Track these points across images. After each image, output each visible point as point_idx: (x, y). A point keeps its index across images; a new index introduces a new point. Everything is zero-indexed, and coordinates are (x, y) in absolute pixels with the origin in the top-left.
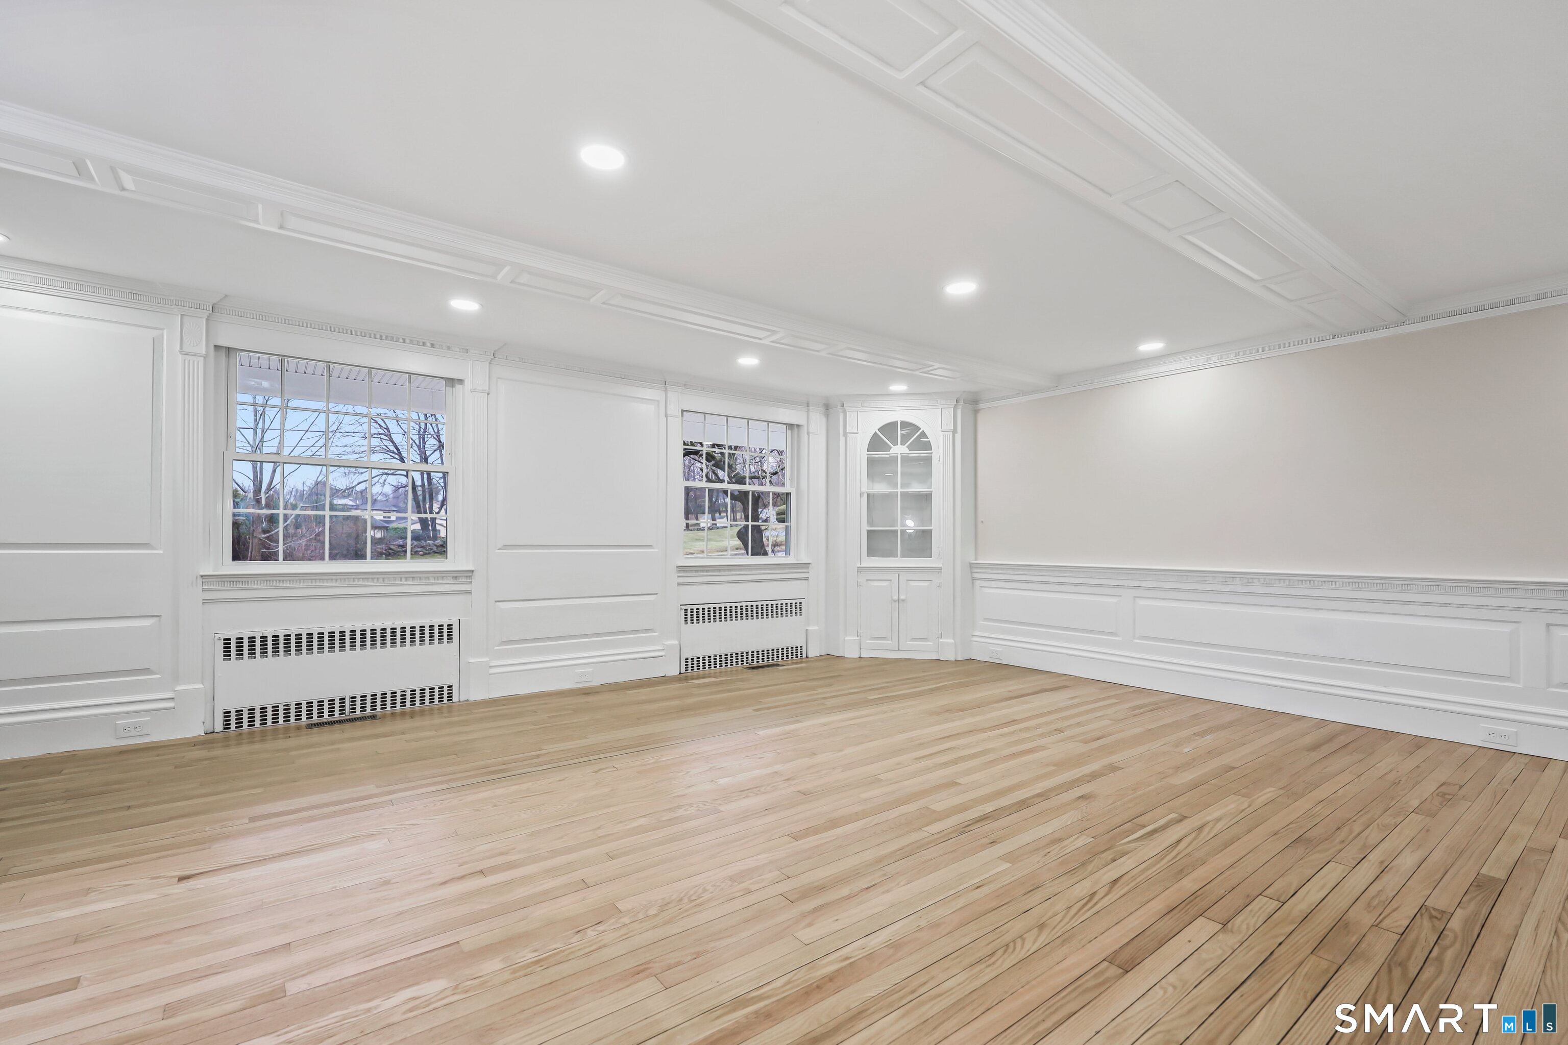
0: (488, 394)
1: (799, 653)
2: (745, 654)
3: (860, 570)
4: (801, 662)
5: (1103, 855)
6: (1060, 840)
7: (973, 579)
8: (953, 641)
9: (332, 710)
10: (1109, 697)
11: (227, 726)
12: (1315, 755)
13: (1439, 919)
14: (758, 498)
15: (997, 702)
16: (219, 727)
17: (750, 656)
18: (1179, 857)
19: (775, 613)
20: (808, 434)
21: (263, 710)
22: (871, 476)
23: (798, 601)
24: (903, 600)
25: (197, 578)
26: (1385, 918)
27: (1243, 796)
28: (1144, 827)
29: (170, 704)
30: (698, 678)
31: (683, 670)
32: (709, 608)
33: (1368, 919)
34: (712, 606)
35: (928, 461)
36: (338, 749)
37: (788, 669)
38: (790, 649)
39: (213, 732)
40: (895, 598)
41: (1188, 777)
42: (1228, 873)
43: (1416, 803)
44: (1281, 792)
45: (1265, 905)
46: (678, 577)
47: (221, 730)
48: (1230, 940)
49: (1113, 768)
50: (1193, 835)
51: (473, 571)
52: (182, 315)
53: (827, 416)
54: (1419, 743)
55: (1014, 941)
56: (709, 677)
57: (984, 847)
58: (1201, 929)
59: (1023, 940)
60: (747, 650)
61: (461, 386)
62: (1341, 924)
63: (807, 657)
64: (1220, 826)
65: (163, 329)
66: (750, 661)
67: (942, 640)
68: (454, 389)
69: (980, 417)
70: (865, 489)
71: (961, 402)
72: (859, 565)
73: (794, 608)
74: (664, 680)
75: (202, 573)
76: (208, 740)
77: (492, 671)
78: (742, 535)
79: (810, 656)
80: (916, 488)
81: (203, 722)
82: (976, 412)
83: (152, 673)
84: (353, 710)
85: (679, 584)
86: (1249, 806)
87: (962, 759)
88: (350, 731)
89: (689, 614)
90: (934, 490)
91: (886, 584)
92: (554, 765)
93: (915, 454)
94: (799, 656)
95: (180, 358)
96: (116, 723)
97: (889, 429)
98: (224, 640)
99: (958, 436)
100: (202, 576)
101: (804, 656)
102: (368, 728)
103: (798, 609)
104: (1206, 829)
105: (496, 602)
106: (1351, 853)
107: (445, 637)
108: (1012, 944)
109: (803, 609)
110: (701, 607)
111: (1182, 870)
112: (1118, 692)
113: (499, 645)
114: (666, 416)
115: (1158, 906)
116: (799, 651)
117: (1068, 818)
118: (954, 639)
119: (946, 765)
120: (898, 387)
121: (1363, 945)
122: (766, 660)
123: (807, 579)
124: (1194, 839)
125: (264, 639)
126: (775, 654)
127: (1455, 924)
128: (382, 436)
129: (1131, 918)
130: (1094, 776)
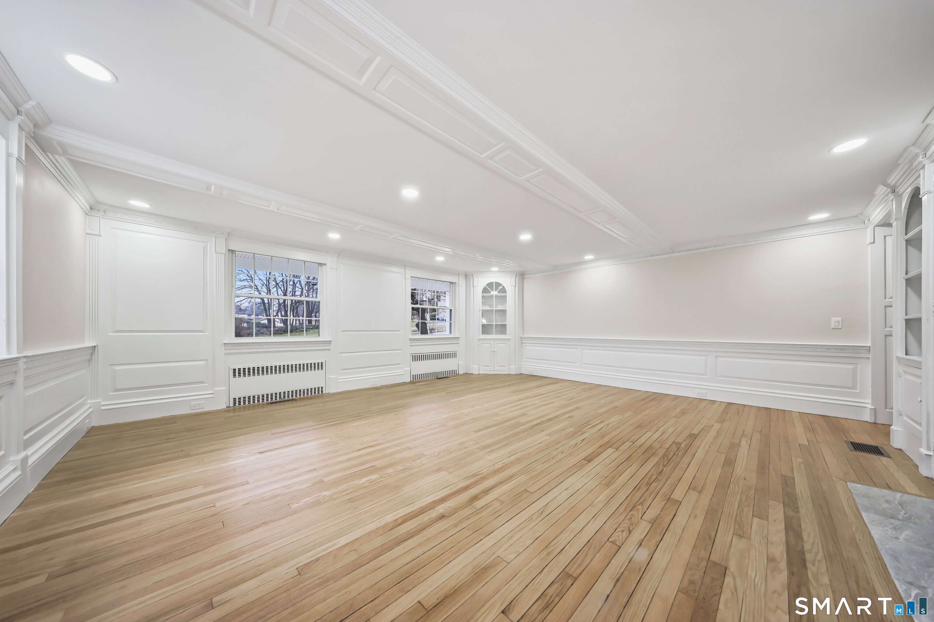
0: (336, 270)
1: (455, 373)
2: (435, 373)
3: (479, 340)
4: (456, 376)
5: (579, 433)
6: (564, 429)
7: (522, 343)
8: (514, 367)
9: (276, 397)
10: (574, 386)
11: (235, 404)
12: (643, 402)
13: (678, 445)
14: (424, 311)
15: (534, 388)
16: (232, 405)
17: (437, 374)
18: (602, 432)
19: (446, 357)
20: (459, 286)
21: (249, 397)
22: (483, 303)
23: (455, 352)
24: (496, 351)
25: (222, 344)
26: (663, 445)
27: (621, 415)
28: (590, 425)
29: (212, 396)
30: (420, 382)
31: (412, 380)
32: (424, 355)
33: (658, 446)
34: (422, 354)
35: (505, 297)
36: (288, 411)
37: (453, 379)
38: (452, 371)
39: (229, 407)
40: (493, 350)
41: (604, 410)
42: (617, 436)
43: (674, 415)
44: (633, 413)
45: (628, 444)
46: (410, 343)
47: (233, 406)
48: (617, 453)
49: (578, 408)
50: (606, 426)
51: (331, 341)
52: (215, 237)
53: (466, 279)
54: (676, 397)
55: (555, 456)
56: (424, 382)
57: (540, 433)
58: (610, 451)
59: (557, 456)
60: (436, 372)
61: (325, 266)
62: (651, 447)
63: (458, 374)
64: (614, 424)
65: (207, 243)
66: (437, 376)
67: (510, 367)
68: (322, 267)
69: (525, 282)
70: (481, 308)
71: (518, 275)
72: (478, 338)
73: (453, 355)
74: (405, 384)
75: (225, 343)
76: (228, 409)
77: (339, 381)
78: (417, 325)
79: (459, 374)
80: (500, 308)
81: (226, 403)
82: (523, 278)
83: (205, 383)
84: (284, 397)
85: (410, 346)
86: (623, 418)
87: (526, 407)
88: (287, 405)
89: (414, 357)
90: (507, 308)
91: (489, 345)
92: (379, 413)
93: (500, 294)
94: (455, 374)
95: (215, 254)
96: (191, 404)
97: (490, 285)
98: (233, 369)
99: (517, 288)
100: (224, 344)
101: (457, 374)
102: (294, 404)
103: (455, 355)
104: (610, 424)
105: (340, 353)
106: (654, 429)
107: (320, 368)
108: (554, 457)
109: (457, 355)
110: (418, 355)
111: (603, 436)
112: (577, 384)
113: (341, 371)
114: (405, 279)
115: (597, 445)
116: (455, 372)
117: (566, 423)
118: (515, 366)
119: (521, 409)
120: (495, 269)
121: (656, 452)
122: (443, 375)
123: (458, 343)
124: (607, 427)
125: (249, 369)
126: (447, 373)
127: (683, 446)
128: (249, 280)
129: (589, 449)
130: (572, 411)
